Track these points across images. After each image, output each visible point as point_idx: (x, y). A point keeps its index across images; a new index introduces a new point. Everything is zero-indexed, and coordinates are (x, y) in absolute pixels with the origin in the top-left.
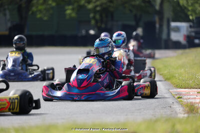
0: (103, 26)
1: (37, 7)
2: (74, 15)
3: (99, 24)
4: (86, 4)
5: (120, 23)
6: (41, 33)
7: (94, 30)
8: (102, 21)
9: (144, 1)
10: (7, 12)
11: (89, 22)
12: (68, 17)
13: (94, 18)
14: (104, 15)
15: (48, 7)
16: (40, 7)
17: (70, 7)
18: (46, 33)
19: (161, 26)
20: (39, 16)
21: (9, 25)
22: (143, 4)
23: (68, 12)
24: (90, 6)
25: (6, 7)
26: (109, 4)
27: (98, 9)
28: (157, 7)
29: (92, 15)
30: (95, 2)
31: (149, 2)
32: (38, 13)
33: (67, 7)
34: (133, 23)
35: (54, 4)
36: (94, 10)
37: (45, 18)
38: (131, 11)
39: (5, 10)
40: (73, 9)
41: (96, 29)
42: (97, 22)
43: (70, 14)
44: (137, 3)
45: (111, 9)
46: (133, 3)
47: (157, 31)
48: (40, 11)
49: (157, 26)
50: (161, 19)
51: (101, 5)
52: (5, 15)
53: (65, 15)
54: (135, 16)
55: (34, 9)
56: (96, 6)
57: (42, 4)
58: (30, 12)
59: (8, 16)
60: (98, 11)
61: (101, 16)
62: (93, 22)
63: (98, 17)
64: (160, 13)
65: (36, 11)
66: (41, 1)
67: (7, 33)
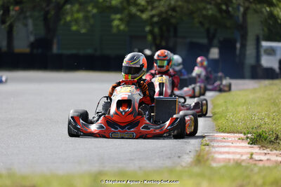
0: (163, 44)
1: (72, 15)
2: (122, 27)
3: (158, 42)
4: (139, 13)
5: (188, 40)
6: (74, 52)
7: (150, 49)
8: (162, 37)
9: (220, 11)
10: (30, 22)
11: (145, 37)
12: (115, 30)
13: (151, 32)
14: (164, 28)
15: (90, 15)
16: (76, 15)
17: (118, 16)
18: (82, 52)
19: (243, 46)
20: (74, 28)
21: (32, 39)
22: (218, 15)
23: (116, 23)
24: (145, 16)
25: (28, 14)
26: (170, 13)
27: (155, 19)
29: (148, 29)
30: (152, 10)
31: (227, 12)
32: (73, 23)
33: (113, 16)
34: (204, 41)
35: (95, 11)
36: (149, 21)
37: (83, 31)
38: (201, 23)
39: (25, 18)
40: (121, 20)
41: (154, 48)
42: (154, 38)
43: (118, 26)
44: (210, 12)
45: (173, 21)
46: (204, 12)
47: (238, 52)
48: (76, 21)
49: (238, 45)
50: (244, 38)
51: (159, 15)
52: (26, 25)
53: (111, 27)
54: (208, 31)
55: (68, 18)
56: (152, 16)
57: (78, 11)
58: (62, 22)
59: (31, 27)
60: (156, 23)
61: (161, 29)
62: (150, 38)
63: (156, 30)
64: (242, 28)
65: (70, 22)
66: (76, 7)
67: (27, 50)
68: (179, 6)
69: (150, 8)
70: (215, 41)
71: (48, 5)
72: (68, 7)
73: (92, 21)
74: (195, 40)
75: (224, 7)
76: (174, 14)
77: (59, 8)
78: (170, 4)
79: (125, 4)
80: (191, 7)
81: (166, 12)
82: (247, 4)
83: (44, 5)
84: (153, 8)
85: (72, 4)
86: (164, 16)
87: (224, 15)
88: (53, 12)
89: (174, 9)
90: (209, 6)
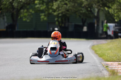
0: (63, 25)
1: (23, 14)
2: (45, 19)
3: (61, 25)
4: (53, 13)
5: (73, 24)
6: (25, 30)
7: (57, 28)
8: (62, 22)
9: (88, 11)
10: (5, 17)
11: (55, 23)
12: (42, 20)
13: (58, 21)
14: (63, 19)
15: (30, 14)
16: (26, 14)
17: (43, 14)
18: (28, 30)
19: (98, 25)
20: (24, 20)
21: (6, 25)
22: (87, 13)
23: (42, 17)
24: (55, 14)
25: (4, 14)
26: (66, 12)
27: (60, 15)
28: (96, 14)
29: (56, 19)
30: (58, 11)
31: (91, 11)
32: (24, 18)
33: (41, 14)
34: (81, 24)
35: (33, 12)
36: (58, 16)
37: (28, 21)
38: (80, 16)
39: (4, 16)
40: (45, 15)
41: (59, 27)
42: (59, 23)
43: (43, 18)
44: (84, 11)
45: (68, 15)
46: (81, 12)
47: (96, 28)
48: (25, 17)
49: (96, 25)
50: (98, 22)
51: (62, 13)
52: (4, 19)
53: (40, 19)
54: (82, 19)
55: (22, 15)
56: (59, 14)
57: (26, 12)
58: (19, 17)
59: (6, 20)
60: (60, 17)
61: (62, 19)
62: (57, 23)
63: (60, 20)
64: (97, 18)
65: (23, 17)
66: (25, 10)
67: (5, 30)
68: (70, 9)
69: (57, 10)
70: (86, 24)
71: (13, 10)
72: (22, 11)
73: (32, 16)
74: (77, 23)
75: (89, 9)
76: (68, 12)
77: (18, 11)
78: (66, 8)
79: (46, 9)
80: (75, 9)
81: (65, 12)
82: (99, 8)
83: (12, 10)
84: (59, 10)
85: (24, 9)
86: (64, 13)
87: (89, 12)
88: (15, 13)
89: (68, 11)
90: (83, 9)
